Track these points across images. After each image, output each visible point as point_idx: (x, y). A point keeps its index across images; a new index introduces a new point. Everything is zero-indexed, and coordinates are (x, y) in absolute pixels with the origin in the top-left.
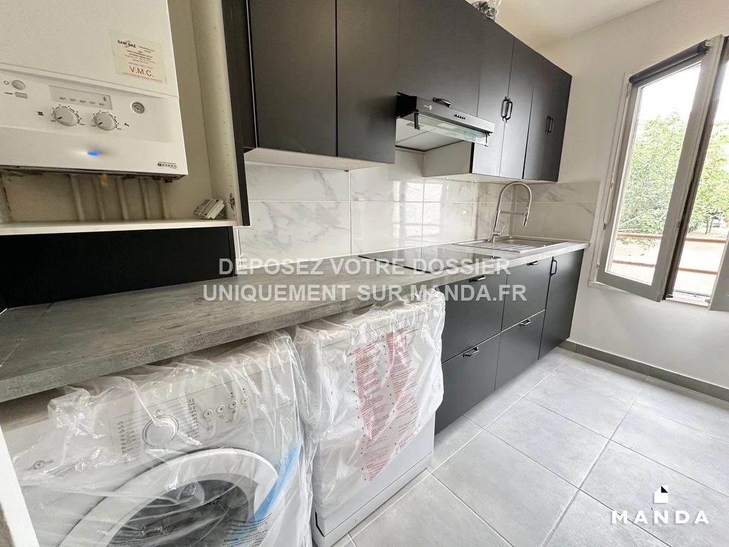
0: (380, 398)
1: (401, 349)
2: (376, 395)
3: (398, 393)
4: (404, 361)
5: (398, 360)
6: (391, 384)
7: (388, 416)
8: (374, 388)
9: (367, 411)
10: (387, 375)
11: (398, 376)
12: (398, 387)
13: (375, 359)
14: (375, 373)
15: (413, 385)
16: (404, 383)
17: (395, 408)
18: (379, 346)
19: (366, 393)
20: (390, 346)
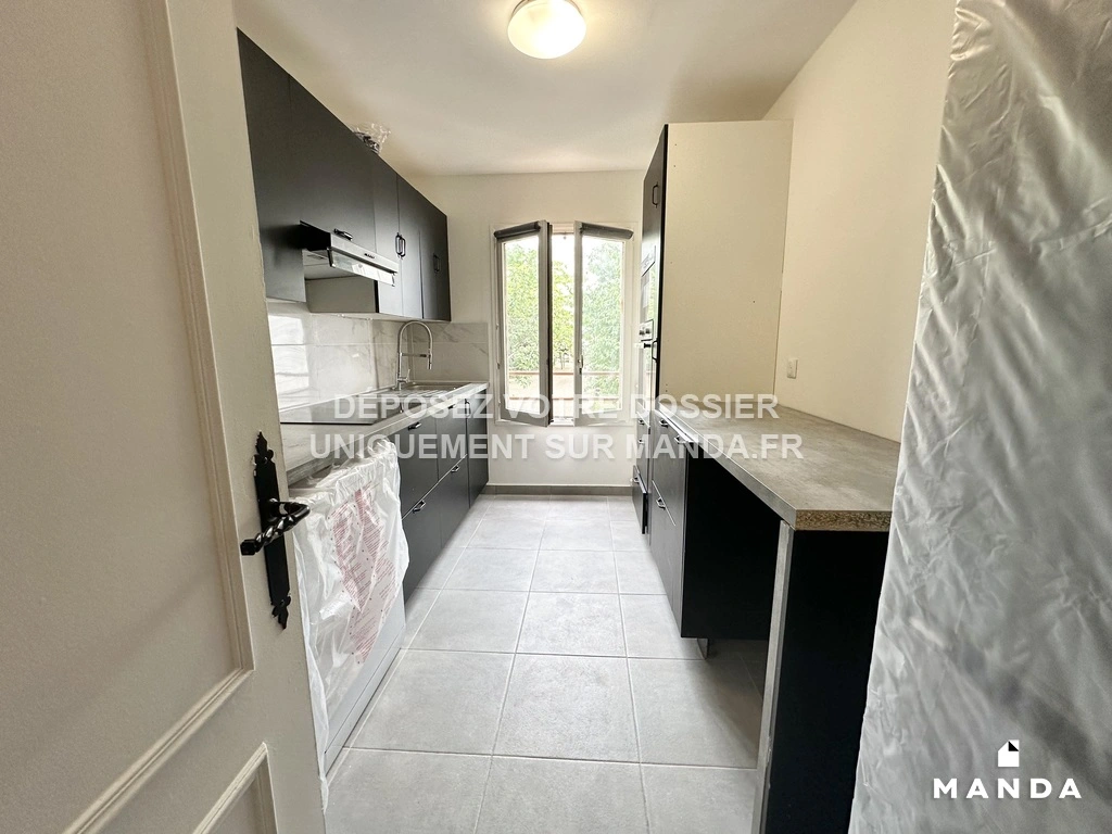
0: (358, 565)
1: (368, 508)
2: (353, 563)
3: (374, 555)
4: (373, 520)
5: (367, 520)
6: (366, 548)
7: (370, 582)
8: (351, 556)
9: (349, 583)
10: (360, 538)
11: (370, 537)
12: (372, 548)
13: (349, 522)
14: (350, 538)
15: (385, 545)
16: (377, 543)
17: (374, 573)
18: (350, 506)
19: (345, 563)
20: (360, 505)
